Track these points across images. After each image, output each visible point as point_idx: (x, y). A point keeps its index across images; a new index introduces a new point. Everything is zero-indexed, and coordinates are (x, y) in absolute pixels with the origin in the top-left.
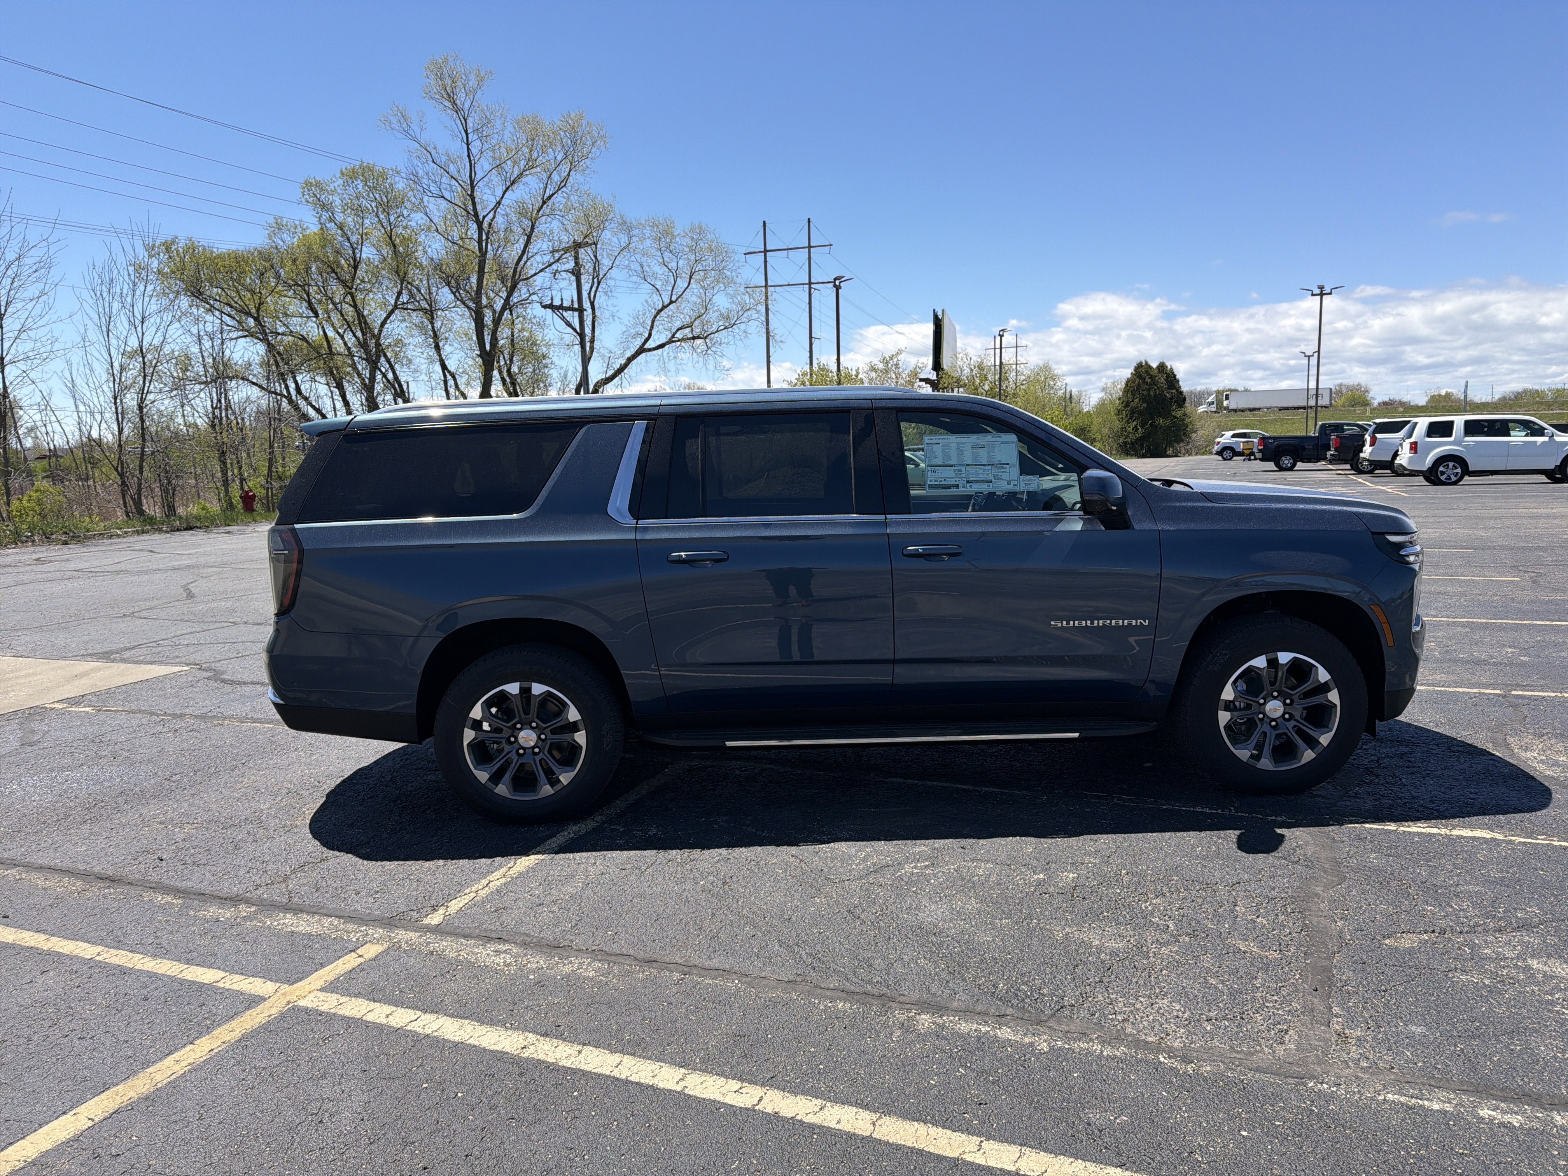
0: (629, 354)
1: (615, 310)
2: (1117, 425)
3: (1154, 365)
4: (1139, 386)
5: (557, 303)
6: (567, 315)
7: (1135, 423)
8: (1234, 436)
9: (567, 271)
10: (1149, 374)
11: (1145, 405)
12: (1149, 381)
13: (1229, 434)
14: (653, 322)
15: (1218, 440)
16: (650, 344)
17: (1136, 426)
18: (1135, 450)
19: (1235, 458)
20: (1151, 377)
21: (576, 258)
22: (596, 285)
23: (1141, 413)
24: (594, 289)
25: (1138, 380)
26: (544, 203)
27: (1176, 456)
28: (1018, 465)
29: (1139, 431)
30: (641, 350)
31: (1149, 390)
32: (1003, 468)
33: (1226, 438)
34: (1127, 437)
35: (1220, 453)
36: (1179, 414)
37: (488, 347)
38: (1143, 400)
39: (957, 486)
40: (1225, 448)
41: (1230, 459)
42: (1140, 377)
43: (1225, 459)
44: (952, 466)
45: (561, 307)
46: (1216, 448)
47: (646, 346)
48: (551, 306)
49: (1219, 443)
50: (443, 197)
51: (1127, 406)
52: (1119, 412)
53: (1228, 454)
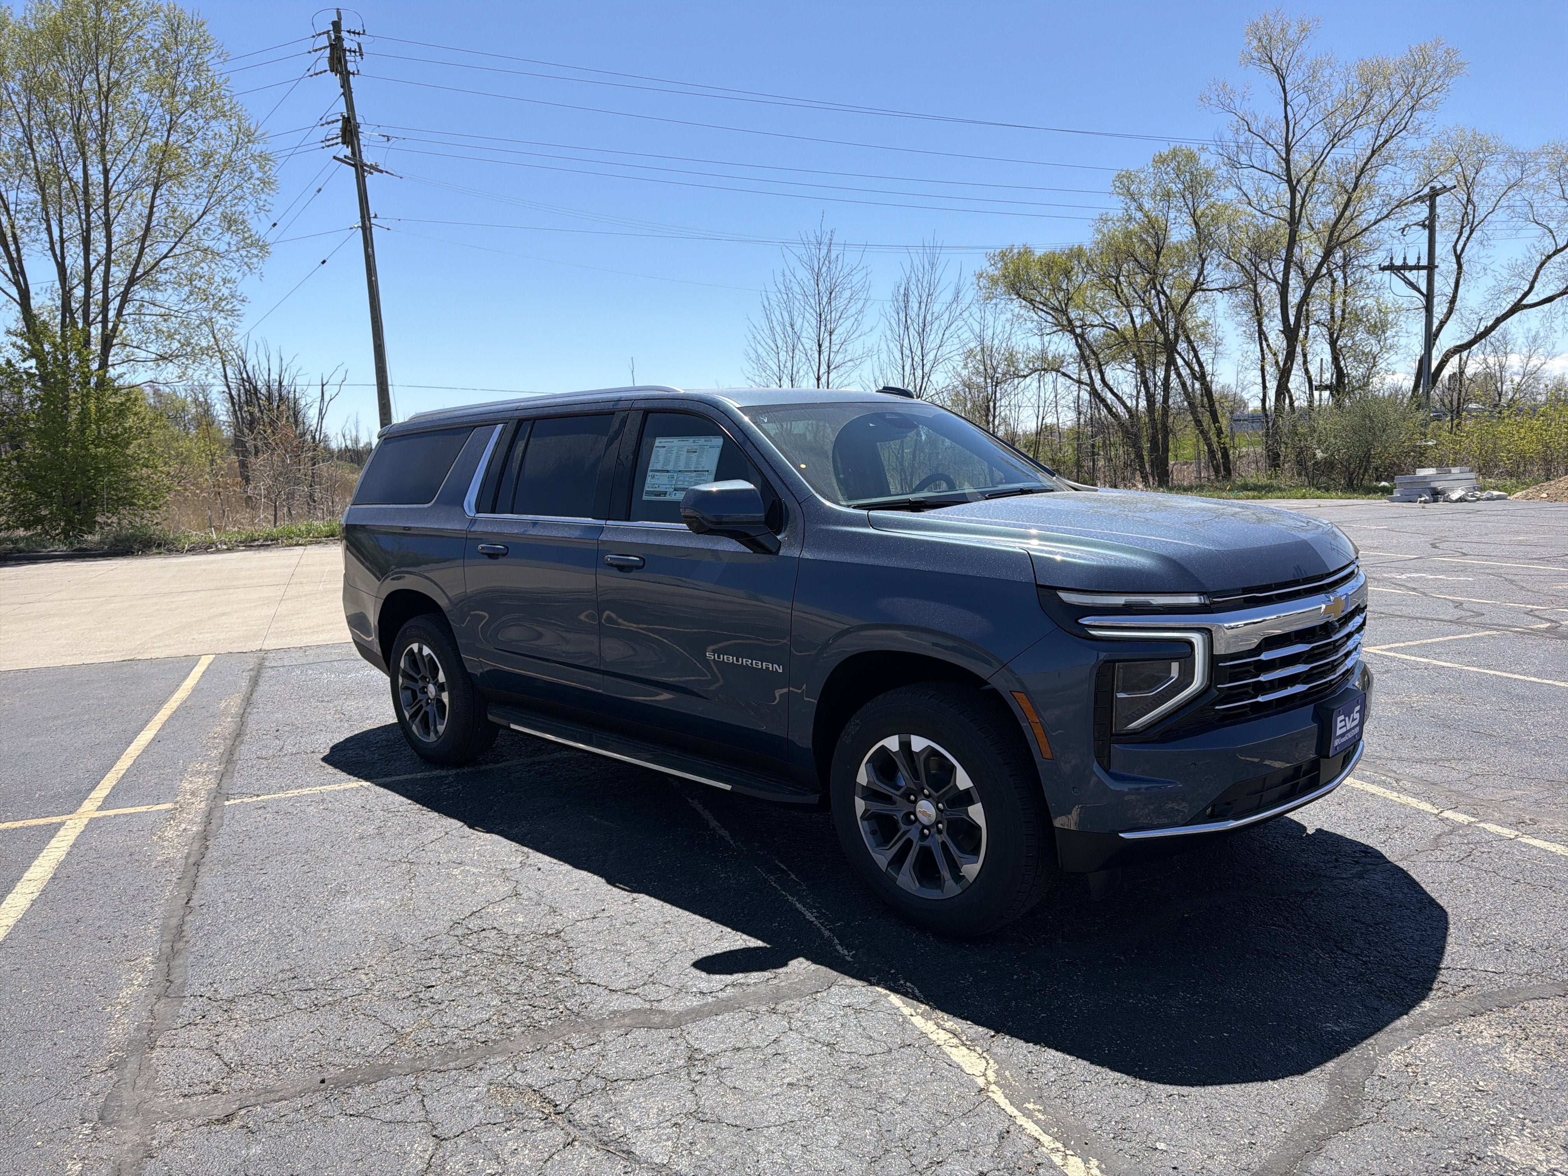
0: (1499, 313)
1: (1488, 261)
5: (1398, 262)
6: (1411, 275)
9: (1417, 224)
14: (1538, 272)
16: (1530, 299)
21: (1432, 207)
22: (1466, 234)
24: (1463, 239)
26: (1373, 153)
28: (714, 472)
30: (1516, 308)
32: (704, 475)
37: (1292, 320)
39: (665, 494)
44: (668, 471)
45: (1405, 267)
47: (1524, 302)
48: (1391, 268)
50: (1253, 167)
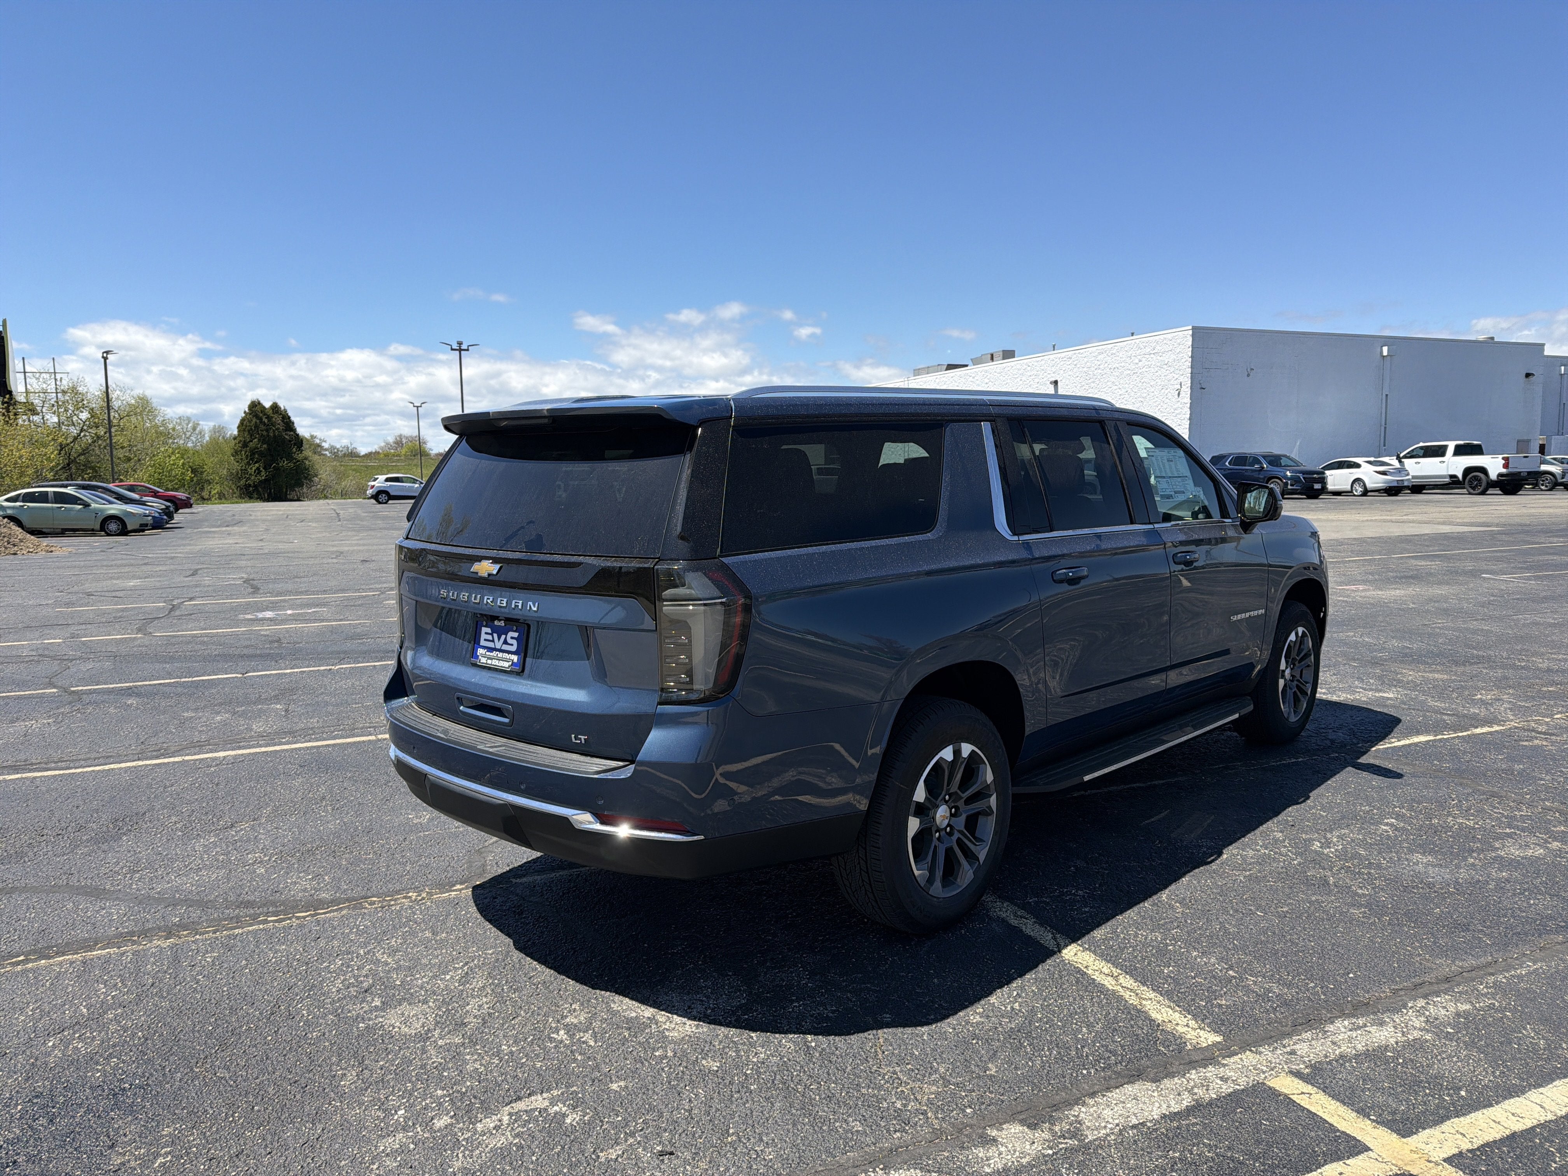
2: (236, 467)
3: (267, 405)
4: (256, 426)
7: (257, 465)
8: (387, 480)
10: (265, 414)
11: (265, 446)
12: (266, 421)
13: (382, 478)
15: (372, 483)
17: (258, 469)
18: (258, 493)
19: (390, 502)
20: (268, 417)
23: (261, 454)
25: (254, 420)
27: (298, 500)
29: (263, 474)
31: (267, 431)
33: (380, 481)
34: (249, 479)
35: (376, 497)
36: (300, 457)
38: (263, 440)
40: (380, 492)
41: (386, 503)
42: (256, 416)
43: (380, 503)
46: (370, 492)
49: (373, 487)
51: (245, 445)
52: (236, 453)
53: (383, 497)
